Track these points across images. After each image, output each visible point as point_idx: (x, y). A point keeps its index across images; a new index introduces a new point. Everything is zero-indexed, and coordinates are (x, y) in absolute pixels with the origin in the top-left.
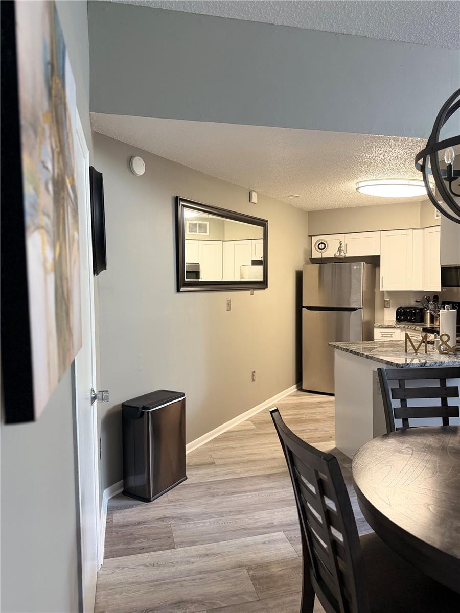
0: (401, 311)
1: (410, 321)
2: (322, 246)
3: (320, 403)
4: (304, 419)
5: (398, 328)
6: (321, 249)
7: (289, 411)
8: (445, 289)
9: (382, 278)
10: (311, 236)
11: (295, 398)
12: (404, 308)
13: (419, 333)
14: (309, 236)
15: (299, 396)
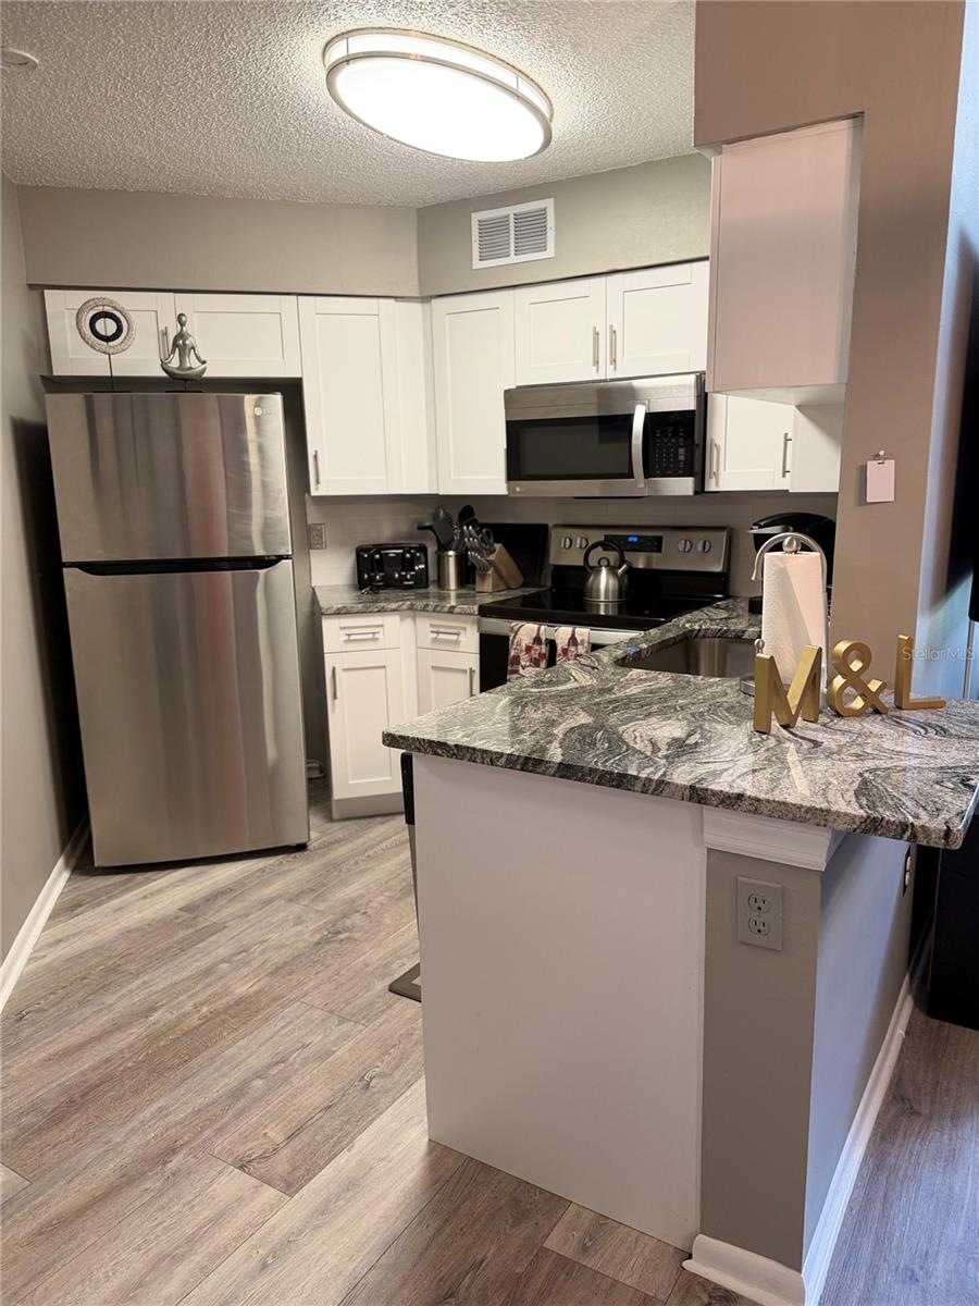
0: (372, 556)
1: (399, 585)
2: (106, 327)
3: (193, 909)
4: (194, 1021)
5: (394, 610)
6: (107, 339)
7: (110, 999)
8: (521, 487)
9: (316, 457)
10: (38, 289)
11: (87, 918)
12: (379, 548)
13: (465, 622)
14: (31, 287)
15: (95, 900)
